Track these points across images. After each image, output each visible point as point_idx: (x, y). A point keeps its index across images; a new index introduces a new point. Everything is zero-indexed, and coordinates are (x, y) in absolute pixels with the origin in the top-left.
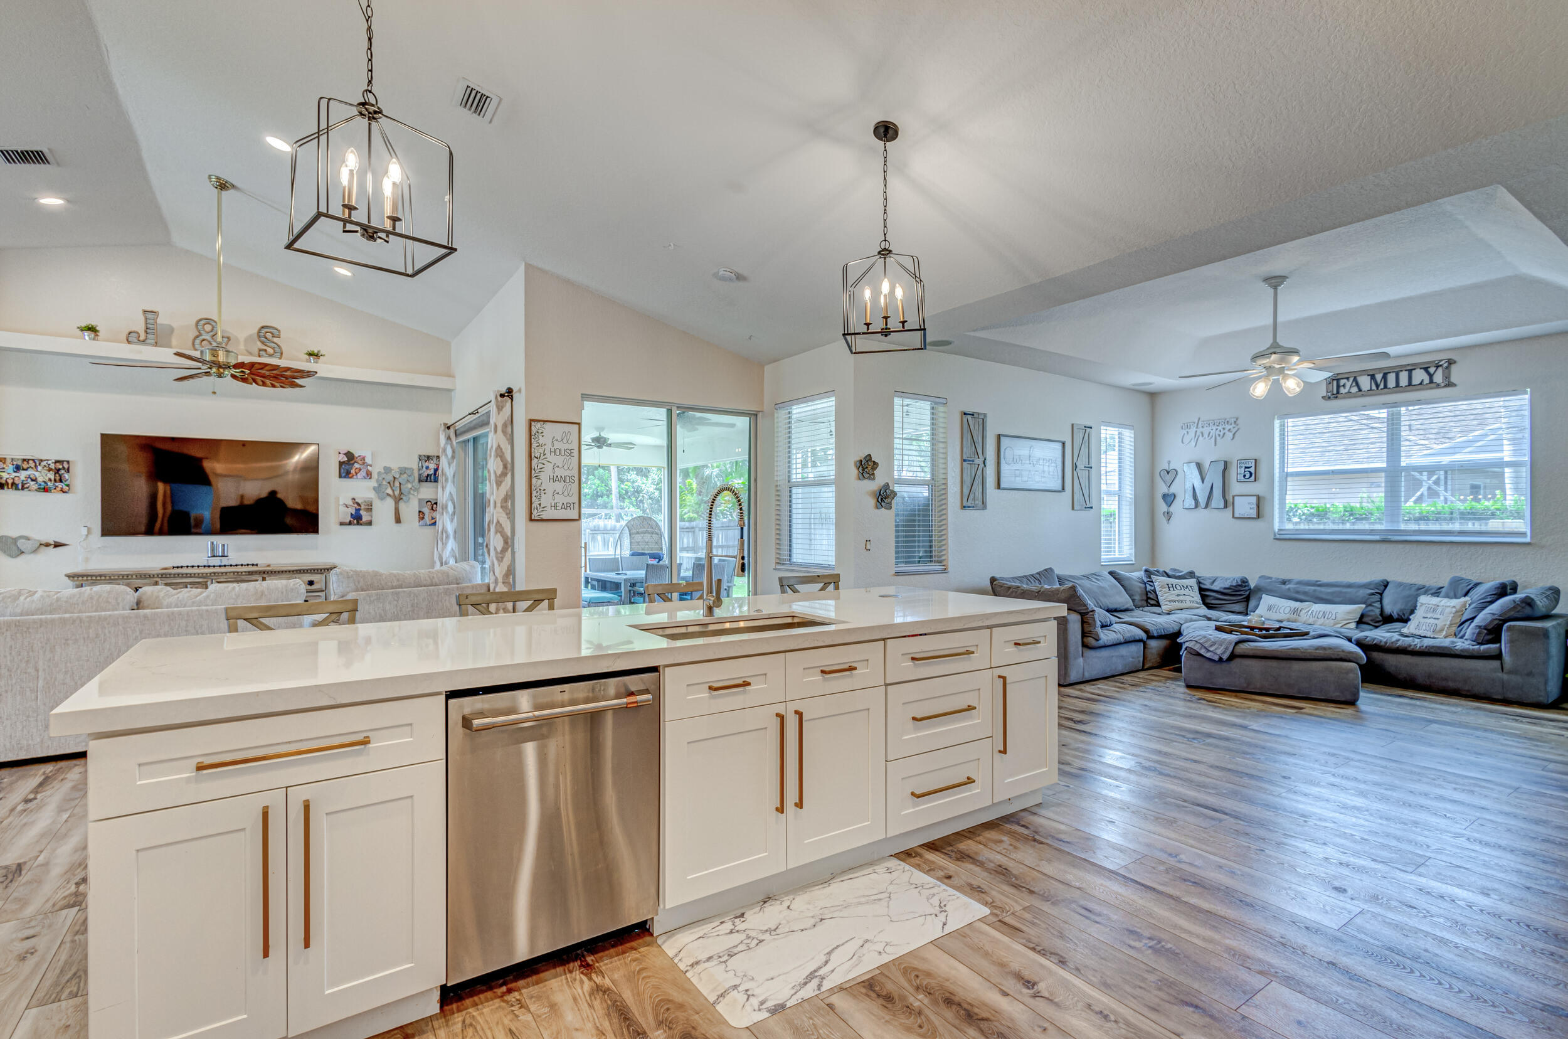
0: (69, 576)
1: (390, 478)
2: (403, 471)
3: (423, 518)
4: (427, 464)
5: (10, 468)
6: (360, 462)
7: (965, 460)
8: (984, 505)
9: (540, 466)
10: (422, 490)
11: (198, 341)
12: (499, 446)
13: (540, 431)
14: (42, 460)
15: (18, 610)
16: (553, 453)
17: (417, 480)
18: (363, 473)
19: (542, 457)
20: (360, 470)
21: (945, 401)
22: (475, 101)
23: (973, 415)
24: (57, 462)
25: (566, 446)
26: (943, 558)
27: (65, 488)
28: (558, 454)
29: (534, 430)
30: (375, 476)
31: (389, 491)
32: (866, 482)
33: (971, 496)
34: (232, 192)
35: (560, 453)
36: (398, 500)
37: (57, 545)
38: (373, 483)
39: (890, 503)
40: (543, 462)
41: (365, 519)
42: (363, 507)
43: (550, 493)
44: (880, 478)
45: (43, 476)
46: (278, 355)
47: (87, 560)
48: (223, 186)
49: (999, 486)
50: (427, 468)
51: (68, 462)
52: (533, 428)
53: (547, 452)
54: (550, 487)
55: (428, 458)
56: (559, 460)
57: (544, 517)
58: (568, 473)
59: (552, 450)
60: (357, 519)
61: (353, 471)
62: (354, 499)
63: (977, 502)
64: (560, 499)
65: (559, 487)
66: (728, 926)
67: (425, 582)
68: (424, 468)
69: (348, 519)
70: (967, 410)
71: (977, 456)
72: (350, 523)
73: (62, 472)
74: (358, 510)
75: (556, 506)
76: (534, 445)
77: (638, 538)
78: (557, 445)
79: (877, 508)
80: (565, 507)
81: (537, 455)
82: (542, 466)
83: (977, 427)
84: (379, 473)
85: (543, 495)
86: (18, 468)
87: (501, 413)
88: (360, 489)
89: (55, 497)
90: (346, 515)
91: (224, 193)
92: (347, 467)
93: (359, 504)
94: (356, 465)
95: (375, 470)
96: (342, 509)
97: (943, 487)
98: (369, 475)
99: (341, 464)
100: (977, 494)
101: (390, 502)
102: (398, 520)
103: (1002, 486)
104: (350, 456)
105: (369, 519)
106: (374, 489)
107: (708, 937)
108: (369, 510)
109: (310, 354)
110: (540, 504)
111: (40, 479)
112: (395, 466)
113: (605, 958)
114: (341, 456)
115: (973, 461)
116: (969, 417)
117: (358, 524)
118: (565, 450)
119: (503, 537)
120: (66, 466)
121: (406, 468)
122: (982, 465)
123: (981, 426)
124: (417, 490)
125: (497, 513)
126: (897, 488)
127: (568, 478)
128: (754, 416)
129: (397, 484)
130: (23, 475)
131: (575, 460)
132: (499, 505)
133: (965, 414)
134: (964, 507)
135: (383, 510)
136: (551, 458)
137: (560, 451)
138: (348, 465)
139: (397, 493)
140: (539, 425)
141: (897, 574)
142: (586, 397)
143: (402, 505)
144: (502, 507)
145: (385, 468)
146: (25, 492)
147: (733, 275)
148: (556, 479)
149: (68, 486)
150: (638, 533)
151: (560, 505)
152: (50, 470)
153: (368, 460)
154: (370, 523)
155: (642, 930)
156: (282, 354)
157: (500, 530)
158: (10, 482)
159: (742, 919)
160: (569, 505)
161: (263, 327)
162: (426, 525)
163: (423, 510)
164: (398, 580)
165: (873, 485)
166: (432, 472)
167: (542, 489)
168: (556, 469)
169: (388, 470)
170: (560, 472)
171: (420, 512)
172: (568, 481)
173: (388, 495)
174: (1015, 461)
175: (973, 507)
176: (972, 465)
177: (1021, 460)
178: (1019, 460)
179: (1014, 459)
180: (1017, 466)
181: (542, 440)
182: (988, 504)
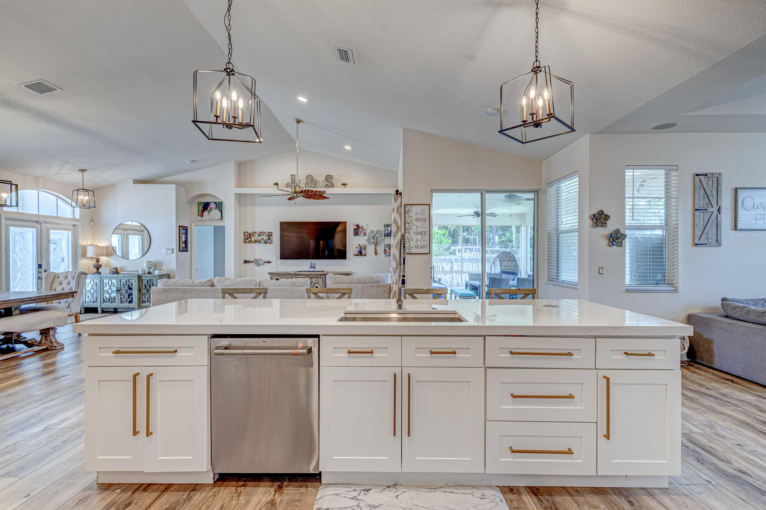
0: (270, 274)
1: (373, 235)
2: (378, 232)
3: (386, 253)
4: (387, 228)
5: (257, 235)
6: (362, 229)
7: (696, 210)
8: (718, 243)
9: (410, 227)
10: (386, 240)
11: (307, 184)
12: (395, 218)
13: (410, 210)
14: (265, 232)
15: (225, 285)
16: (416, 220)
17: (384, 236)
18: (362, 234)
19: (411, 223)
20: (362, 232)
21: (676, 168)
22: (344, 55)
23: (706, 175)
24: (269, 233)
25: (423, 217)
26: (675, 281)
27: (271, 242)
28: (418, 220)
29: (407, 209)
30: (367, 234)
31: (373, 241)
33: (704, 236)
34: (302, 123)
35: (420, 220)
36: (376, 244)
37: (269, 262)
38: (366, 238)
39: (622, 242)
40: (411, 225)
41: (363, 253)
42: (362, 248)
43: (415, 240)
44: (611, 226)
45: (265, 238)
46: (332, 186)
47: (277, 268)
48: (298, 122)
49: (736, 228)
50: (388, 230)
51: (272, 233)
52: (406, 208)
53: (413, 220)
54: (415, 237)
55: (388, 225)
56: (419, 224)
57: (412, 252)
58: (424, 230)
59: (416, 219)
60: (360, 253)
61: (359, 233)
62: (359, 244)
63: (710, 241)
64: (420, 243)
65: (419, 237)
66: (355, 494)
67: (362, 282)
68: (386, 230)
69: (357, 253)
70: (700, 172)
71: (710, 206)
72: (358, 255)
73: (270, 236)
74: (361, 249)
75: (417, 247)
76: (407, 217)
77: (504, 263)
78: (418, 216)
79: (609, 246)
80: (423, 247)
81: (409, 222)
82: (411, 227)
83: (710, 184)
84: (369, 233)
85: (411, 241)
86: (259, 235)
87: (396, 203)
88: (362, 240)
89: (268, 245)
90: (356, 251)
91: (299, 124)
92: (357, 231)
93: (361, 247)
94: (360, 230)
95: (368, 232)
96: (355, 249)
97: (675, 230)
98: (365, 234)
99: (355, 229)
100: (710, 234)
101: (373, 245)
102: (376, 254)
103: (739, 227)
104: (358, 226)
105: (365, 253)
106: (367, 240)
107: (340, 496)
108: (365, 249)
109: (343, 185)
110: (410, 246)
111: (264, 239)
112: (375, 230)
113: (291, 486)
114: (355, 226)
115: (706, 210)
116: (702, 178)
117: (361, 255)
118: (422, 219)
119: (396, 262)
120: (271, 234)
121: (379, 231)
122: (716, 212)
123: (715, 184)
124: (384, 240)
125: (394, 250)
126: (627, 232)
127: (424, 232)
128: (536, 192)
129: (376, 238)
130: (260, 237)
131: (427, 223)
132: (394, 246)
133: (697, 175)
134: (696, 244)
135: (370, 249)
136: (415, 223)
137: (420, 219)
138: (357, 230)
139: (376, 242)
140: (409, 207)
141: (630, 291)
142: (432, 191)
143: (378, 247)
144: (396, 247)
145: (371, 231)
146: (261, 244)
147: (496, 111)
148: (417, 233)
149: (272, 241)
150: (504, 261)
151: (420, 246)
152: (267, 236)
153: (365, 228)
154: (365, 255)
155: (316, 478)
156: (333, 186)
157: (395, 258)
158: (257, 240)
159: (366, 493)
160: (424, 246)
161: (327, 176)
162: (387, 256)
163: (386, 249)
164: (351, 280)
165: (606, 231)
166: (389, 232)
167: (411, 238)
168: (418, 228)
169: (372, 232)
170: (419, 230)
171: (385, 250)
172: (424, 234)
173: (372, 242)
174: (755, 208)
175: (706, 244)
176: (705, 213)
177: (762, 206)
178: (760, 206)
179: (754, 206)
180: (758, 212)
181: (410, 214)
182: (723, 242)
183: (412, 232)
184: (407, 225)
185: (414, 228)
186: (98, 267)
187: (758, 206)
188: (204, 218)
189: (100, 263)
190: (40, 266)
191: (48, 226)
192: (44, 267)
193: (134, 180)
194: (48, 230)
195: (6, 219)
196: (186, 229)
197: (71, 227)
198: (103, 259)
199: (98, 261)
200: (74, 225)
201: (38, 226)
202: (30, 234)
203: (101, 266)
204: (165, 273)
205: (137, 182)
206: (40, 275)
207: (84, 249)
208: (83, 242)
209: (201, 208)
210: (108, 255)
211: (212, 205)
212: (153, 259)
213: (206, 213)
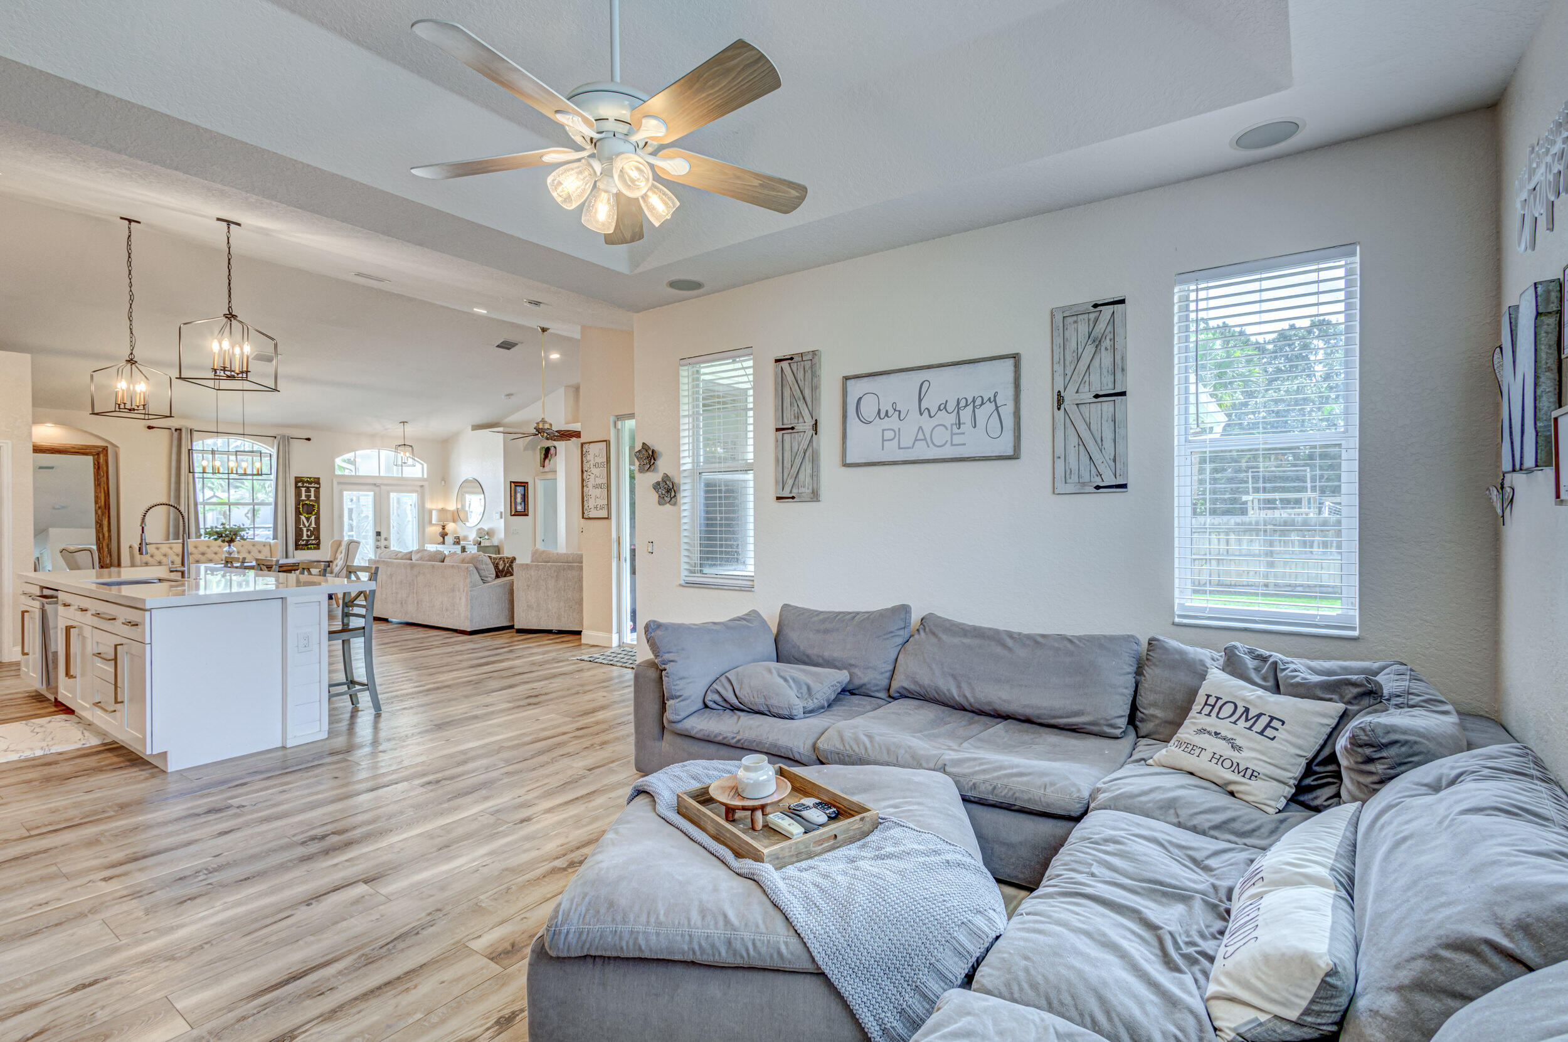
7: (779, 429)
8: (815, 496)
9: (588, 477)
16: (594, 467)
19: (589, 470)
21: (751, 351)
23: (792, 359)
25: (602, 460)
28: (597, 466)
32: (649, 474)
33: (791, 482)
35: (599, 466)
40: (590, 473)
43: (594, 497)
44: (663, 466)
48: (543, 331)
49: (847, 462)
53: (592, 466)
54: (594, 492)
56: (598, 471)
57: (591, 516)
58: (603, 481)
59: (595, 464)
63: (802, 490)
64: (599, 502)
65: (598, 492)
70: (780, 355)
71: (799, 420)
75: (597, 507)
76: (585, 462)
78: (597, 460)
79: (660, 503)
80: (602, 508)
81: (587, 469)
83: (801, 375)
85: (590, 499)
103: (849, 459)
110: (589, 507)
115: (793, 428)
116: (785, 365)
118: (601, 463)
122: (810, 432)
123: (809, 374)
127: (603, 485)
131: (607, 469)
133: (778, 360)
134: (779, 498)
136: (593, 470)
137: (598, 464)
140: (587, 446)
141: (690, 584)
142: (618, 418)
148: (596, 487)
151: (599, 506)
160: (603, 506)
165: (654, 477)
167: (590, 494)
168: (597, 478)
170: (598, 481)
172: (602, 488)
174: (882, 415)
175: (793, 498)
176: (793, 435)
177: (895, 410)
178: (891, 412)
179: (879, 411)
180: (886, 423)
181: (589, 457)
182: (824, 492)
183: (590, 485)
184: (585, 473)
185: (592, 477)
186: (444, 535)
187: (887, 411)
188: (547, 469)
189: (446, 530)
190: (378, 534)
191: (389, 488)
192: (383, 536)
193: (473, 426)
194: (388, 493)
195: (339, 483)
196: (524, 485)
197: (418, 489)
198: (451, 527)
199: (444, 527)
200: (422, 486)
201: (377, 489)
202: (366, 499)
203: (447, 534)
204: (496, 543)
205: (477, 427)
206: (378, 543)
207: (430, 512)
208: (428, 505)
209: (543, 456)
210: (454, 521)
211: (552, 451)
212: (486, 528)
213: (547, 461)
